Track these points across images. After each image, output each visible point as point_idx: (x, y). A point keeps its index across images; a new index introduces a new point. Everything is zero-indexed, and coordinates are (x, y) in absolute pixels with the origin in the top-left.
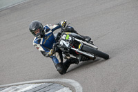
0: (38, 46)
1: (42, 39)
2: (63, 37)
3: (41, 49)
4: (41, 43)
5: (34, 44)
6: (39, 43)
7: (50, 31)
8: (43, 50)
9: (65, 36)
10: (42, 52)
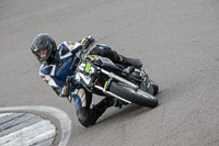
0: (48, 77)
1: (54, 67)
2: (81, 67)
3: (52, 83)
4: (52, 74)
5: (41, 74)
6: (49, 74)
7: (69, 54)
8: (55, 85)
9: (83, 65)
10: (54, 88)
